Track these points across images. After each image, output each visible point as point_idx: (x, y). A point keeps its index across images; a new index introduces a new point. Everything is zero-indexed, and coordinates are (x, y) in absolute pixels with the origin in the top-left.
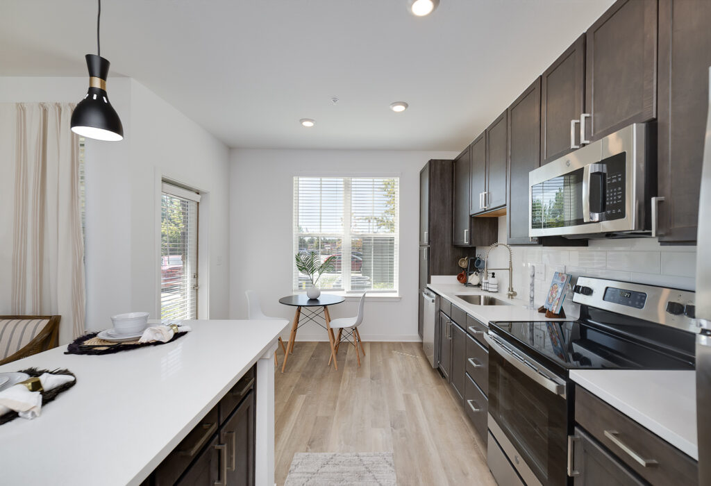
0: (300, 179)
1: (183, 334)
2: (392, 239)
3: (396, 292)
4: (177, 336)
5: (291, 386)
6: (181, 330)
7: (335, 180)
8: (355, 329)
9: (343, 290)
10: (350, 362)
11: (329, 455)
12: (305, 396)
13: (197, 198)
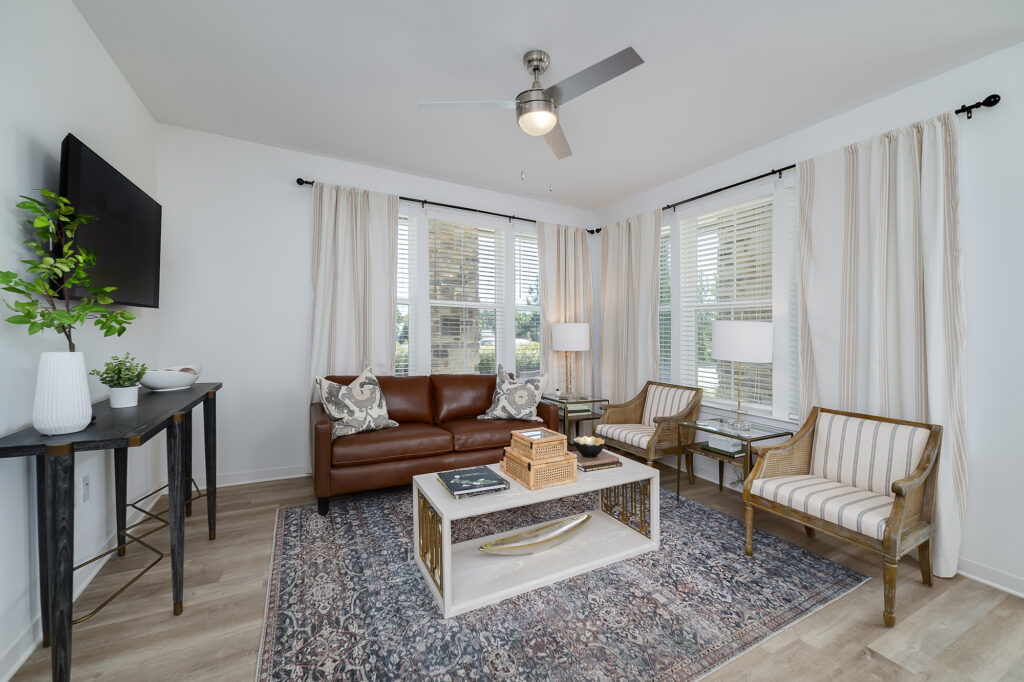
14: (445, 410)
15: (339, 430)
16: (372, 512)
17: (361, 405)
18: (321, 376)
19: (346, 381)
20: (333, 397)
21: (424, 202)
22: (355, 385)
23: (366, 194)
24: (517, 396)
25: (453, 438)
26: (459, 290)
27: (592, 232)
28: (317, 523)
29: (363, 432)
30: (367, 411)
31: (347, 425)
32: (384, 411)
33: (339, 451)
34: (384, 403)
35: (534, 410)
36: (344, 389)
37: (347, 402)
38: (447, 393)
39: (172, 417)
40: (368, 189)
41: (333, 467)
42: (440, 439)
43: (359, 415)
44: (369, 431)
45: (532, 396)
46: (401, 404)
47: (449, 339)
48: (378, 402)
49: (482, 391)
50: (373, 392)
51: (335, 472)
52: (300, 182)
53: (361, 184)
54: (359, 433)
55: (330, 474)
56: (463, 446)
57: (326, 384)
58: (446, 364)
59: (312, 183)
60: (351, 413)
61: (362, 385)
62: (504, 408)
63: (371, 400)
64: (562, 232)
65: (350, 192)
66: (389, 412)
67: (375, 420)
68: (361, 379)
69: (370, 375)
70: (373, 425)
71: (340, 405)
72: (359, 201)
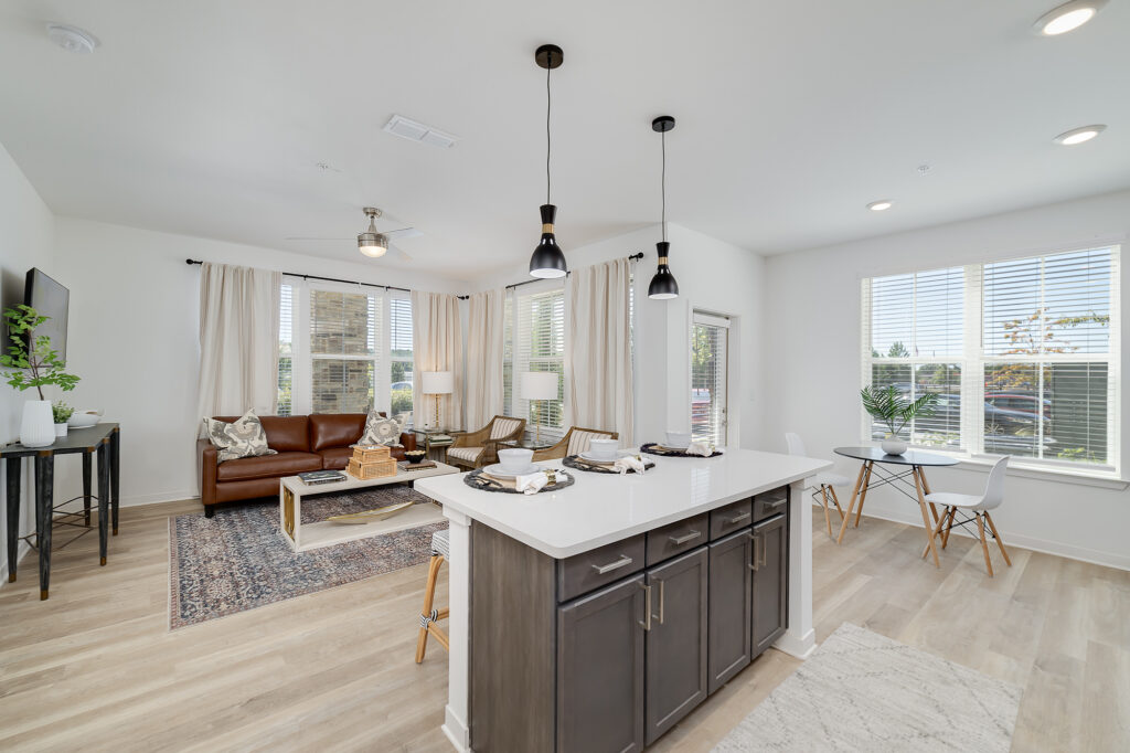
0: (875, 280)
1: (719, 454)
2: (1104, 367)
3: (1113, 469)
4: (715, 454)
5: (850, 562)
6: (717, 450)
7: (945, 272)
8: (983, 516)
9: (964, 451)
10: (970, 566)
11: (895, 643)
12: (871, 578)
13: (726, 323)
14: (320, 442)
15: (223, 456)
16: (251, 516)
17: (242, 437)
18: (208, 417)
19: (232, 420)
20: (218, 432)
21: (305, 277)
22: (239, 424)
23: (251, 271)
24: (381, 429)
25: (323, 460)
26: (348, 342)
27: (463, 298)
28: (204, 522)
29: (245, 457)
30: (247, 442)
31: (231, 452)
32: (264, 442)
33: (223, 471)
34: (264, 436)
35: (397, 439)
36: (228, 426)
37: (231, 435)
38: (322, 428)
39: (103, 440)
40: (252, 267)
41: (219, 482)
42: (313, 460)
43: (241, 445)
44: (250, 457)
45: (395, 429)
46: (282, 438)
47: (337, 385)
48: (258, 435)
49: (357, 427)
50: (254, 428)
51: (219, 486)
52: (189, 262)
53: (246, 264)
54: (241, 458)
55: (215, 489)
56: (330, 465)
57: (213, 423)
58: (334, 407)
59: (201, 263)
60: (235, 443)
61: (245, 423)
62: (370, 438)
63: (253, 433)
64: (434, 300)
65: (236, 271)
66: (269, 444)
67: (255, 448)
68: (245, 418)
69: (252, 415)
70: (254, 452)
71: (224, 437)
72: (244, 277)
